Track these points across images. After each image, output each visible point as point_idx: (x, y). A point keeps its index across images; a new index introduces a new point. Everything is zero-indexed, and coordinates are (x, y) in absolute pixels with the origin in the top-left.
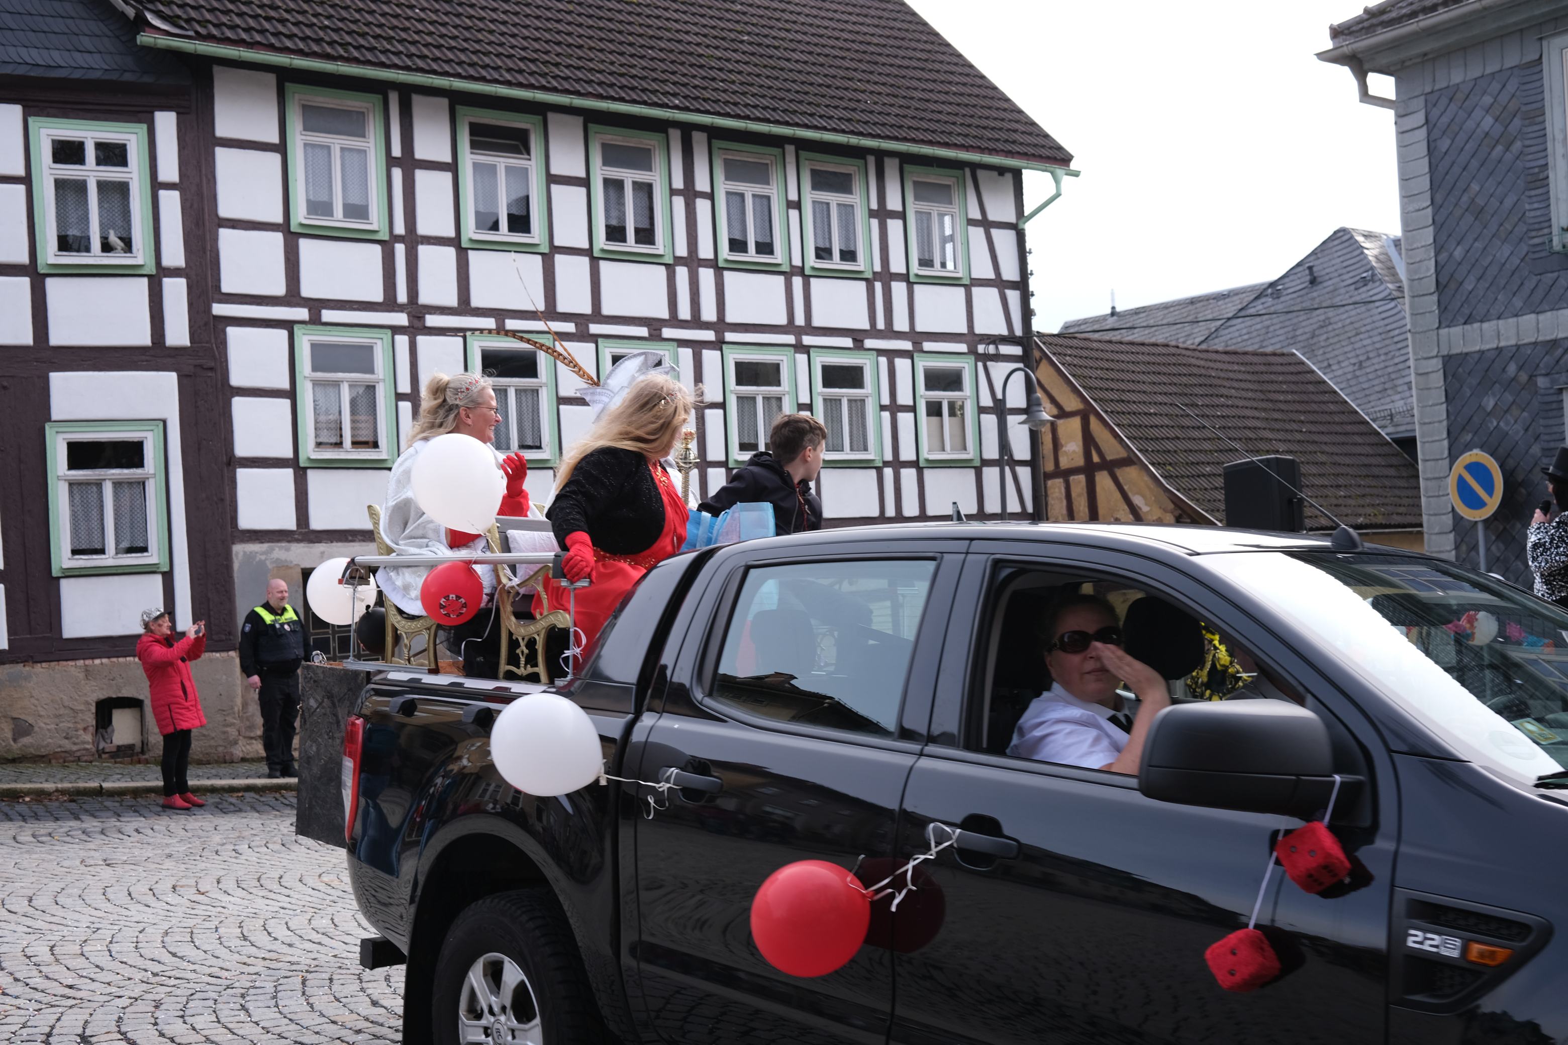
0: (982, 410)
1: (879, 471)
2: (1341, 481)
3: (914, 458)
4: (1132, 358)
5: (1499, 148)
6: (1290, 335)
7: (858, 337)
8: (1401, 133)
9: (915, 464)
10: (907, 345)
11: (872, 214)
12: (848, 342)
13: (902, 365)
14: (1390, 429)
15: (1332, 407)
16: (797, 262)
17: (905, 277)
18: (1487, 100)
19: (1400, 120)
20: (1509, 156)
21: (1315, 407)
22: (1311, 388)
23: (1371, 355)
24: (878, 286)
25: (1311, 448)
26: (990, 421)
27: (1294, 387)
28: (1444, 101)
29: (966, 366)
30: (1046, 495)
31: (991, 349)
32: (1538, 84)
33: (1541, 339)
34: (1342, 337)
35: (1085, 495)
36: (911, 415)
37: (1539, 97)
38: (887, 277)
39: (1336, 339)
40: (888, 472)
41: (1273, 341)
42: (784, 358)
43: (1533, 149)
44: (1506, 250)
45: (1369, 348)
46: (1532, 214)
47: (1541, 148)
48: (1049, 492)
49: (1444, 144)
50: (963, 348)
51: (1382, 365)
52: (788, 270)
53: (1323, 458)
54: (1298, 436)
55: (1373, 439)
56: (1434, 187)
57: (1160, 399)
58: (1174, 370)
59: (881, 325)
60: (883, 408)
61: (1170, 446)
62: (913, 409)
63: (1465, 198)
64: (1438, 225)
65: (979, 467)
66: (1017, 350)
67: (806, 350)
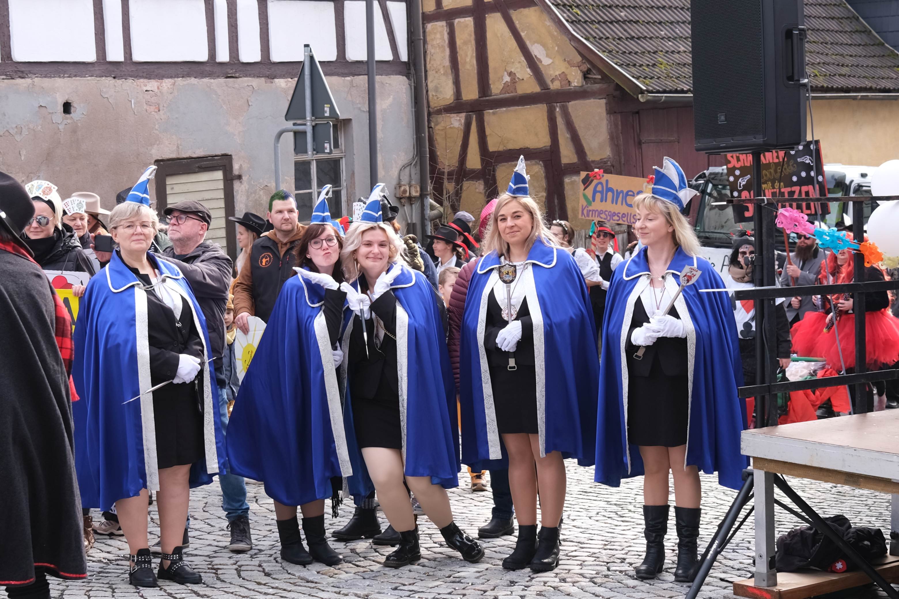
30: (425, 42)
35: (473, 42)
40: (220, 4)
48: (428, 38)
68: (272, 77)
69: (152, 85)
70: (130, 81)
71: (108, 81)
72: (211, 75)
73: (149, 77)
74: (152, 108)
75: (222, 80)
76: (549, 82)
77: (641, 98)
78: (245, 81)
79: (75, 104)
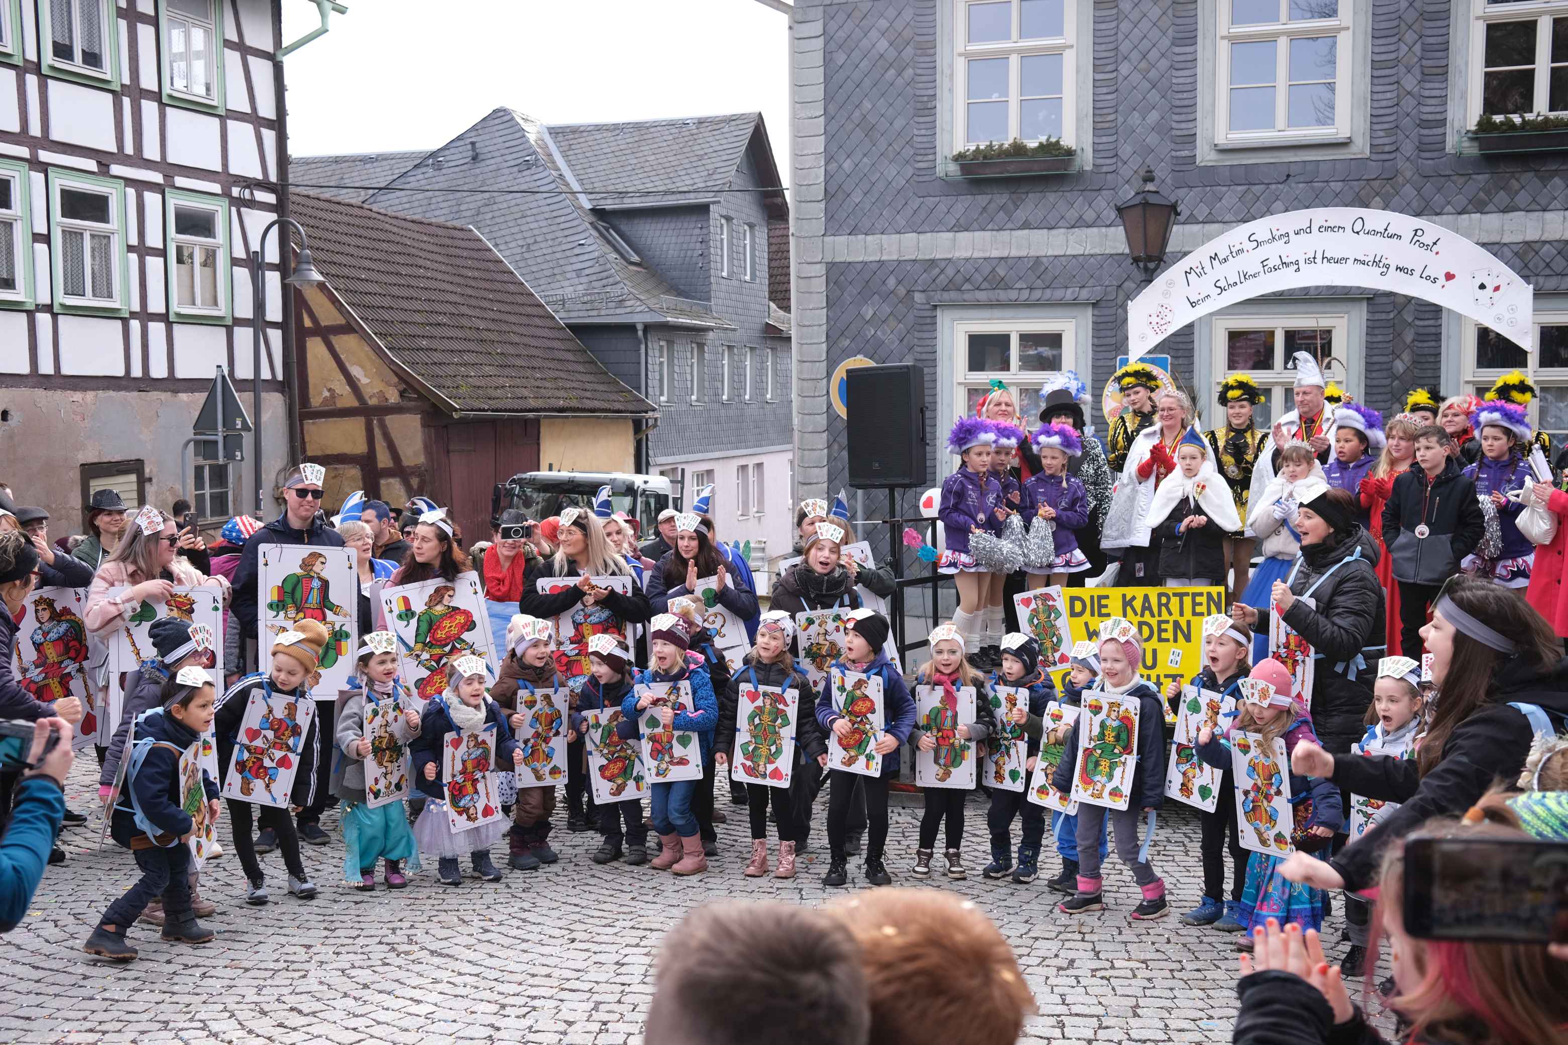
0: (235, 262)
1: (125, 321)
2: (535, 363)
3: (163, 311)
4: (333, 217)
5: (892, 72)
6: (455, 209)
7: (104, 160)
8: (796, 40)
9: (164, 318)
10: (157, 177)
11: (121, 13)
12: (91, 165)
13: (152, 200)
14: (563, 315)
15: (512, 288)
16: (32, 56)
17: (157, 96)
18: (883, 23)
19: (796, 26)
20: (900, 81)
21: (498, 286)
22: (491, 266)
23: (539, 239)
24: (126, 101)
25: (505, 327)
26: (242, 274)
27: (477, 264)
28: (841, 17)
29: (220, 210)
31: (247, 194)
32: (930, 18)
33: (920, 257)
34: (508, 218)
36: (162, 259)
37: (931, 31)
38: (136, 92)
39: (502, 219)
40: (135, 325)
41: (437, 213)
42: (16, 174)
43: (924, 79)
44: (891, 171)
45: (536, 232)
46: (919, 139)
47: (930, 78)
49: (840, 58)
50: (216, 188)
51: (550, 250)
52: (21, 64)
53: (516, 339)
54: (491, 315)
55: (549, 323)
56: (828, 98)
57: (367, 264)
58: (374, 234)
59: (129, 149)
60: (130, 249)
61: (386, 316)
62: (163, 253)
63: (857, 114)
64: (830, 137)
65: (230, 325)
66: (271, 198)
67: (44, 168)
68: (176, 392)
69: (78, 396)
70: (59, 392)
71: (40, 392)
72: (126, 389)
73: (75, 389)
74: (78, 418)
75: (136, 394)
76: (367, 398)
77: (455, 415)
78: (154, 395)
79: (12, 413)
